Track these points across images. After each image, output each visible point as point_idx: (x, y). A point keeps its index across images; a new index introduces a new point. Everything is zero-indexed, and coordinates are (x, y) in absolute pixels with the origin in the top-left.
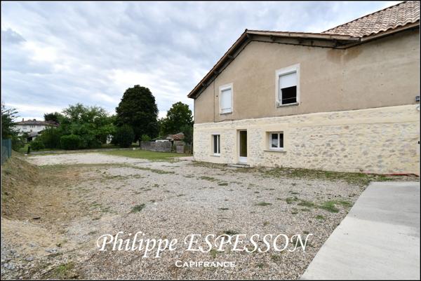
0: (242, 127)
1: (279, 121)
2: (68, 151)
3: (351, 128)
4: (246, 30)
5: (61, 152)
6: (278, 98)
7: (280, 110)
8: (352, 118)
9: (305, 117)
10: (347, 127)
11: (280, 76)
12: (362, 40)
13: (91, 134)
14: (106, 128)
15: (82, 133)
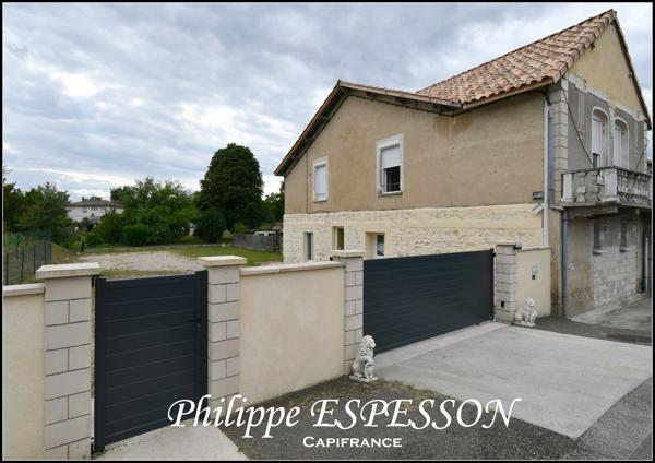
0: (339, 224)
1: (381, 217)
2: (131, 249)
3: (461, 234)
4: (339, 82)
5: (123, 249)
6: (379, 182)
7: (382, 200)
8: (462, 218)
9: (409, 213)
10: (456, 232)
11: (383, 150)
12: (465, 107)
13: (163, 222)
14: (184, 212)
15: (151, 221)
